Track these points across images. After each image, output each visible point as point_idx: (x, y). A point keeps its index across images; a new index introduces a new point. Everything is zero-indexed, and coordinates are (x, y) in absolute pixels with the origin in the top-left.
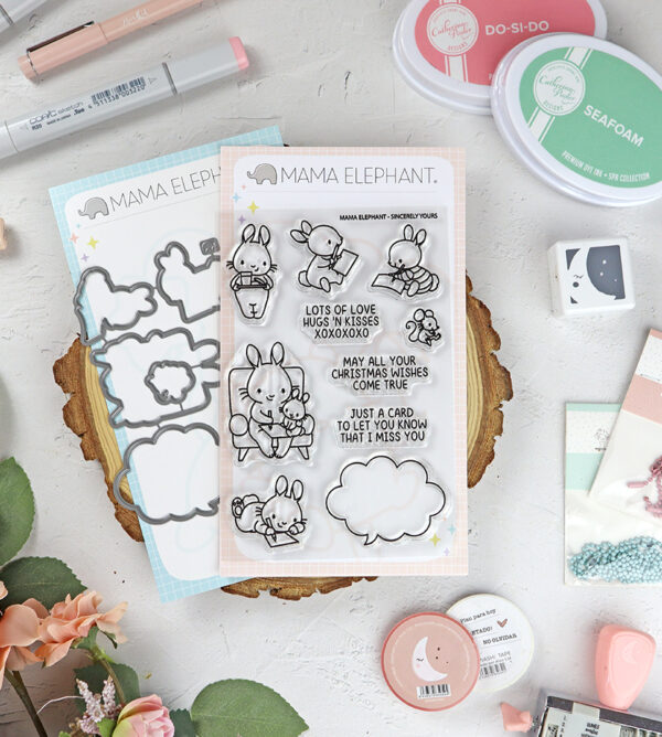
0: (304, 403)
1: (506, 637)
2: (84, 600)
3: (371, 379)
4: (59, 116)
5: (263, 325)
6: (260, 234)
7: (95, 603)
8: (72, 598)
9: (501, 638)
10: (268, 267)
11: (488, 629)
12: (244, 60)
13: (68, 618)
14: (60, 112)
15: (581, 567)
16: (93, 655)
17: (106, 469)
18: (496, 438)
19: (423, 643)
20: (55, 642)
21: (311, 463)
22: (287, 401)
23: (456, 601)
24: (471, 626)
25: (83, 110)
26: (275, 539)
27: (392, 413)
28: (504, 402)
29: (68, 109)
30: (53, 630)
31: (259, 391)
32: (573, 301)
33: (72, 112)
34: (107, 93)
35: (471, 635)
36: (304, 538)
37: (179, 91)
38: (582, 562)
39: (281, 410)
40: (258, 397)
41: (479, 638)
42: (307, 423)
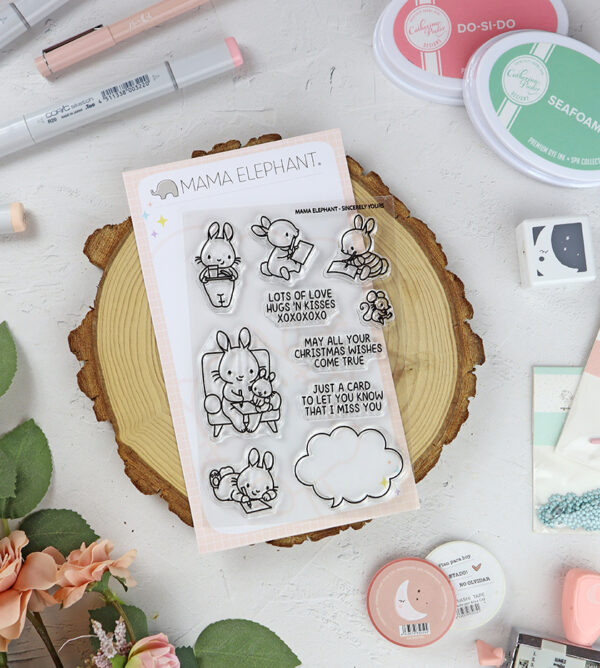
0: (271, 381)
1: (480, 581)
2: (97, 547)
3: (330, 357)
4: (72, 110)
5: (231, 312)
6: (224, 231)
7: (107, 551)
8: (87, 546)
9: (475, 581)
10: (232, 260)
11: (464, 573)
12: (238, 58)
13: (83, 564)
14: (73, 107)
15: (549, 516)
16: (106, 597)
17: (116, 429)
18: (470, 399)
19: (404, 586)
20: (72, 586)
21: (279, 436)
22: (255, 381)
23: (435, 548)
24: (448, 570)
25: (93, 105)
26: (250, 506)
27: (351, 387)
28: (477, 366)
29: (80, 104)
30: (70, 574)
31: (230, 373)
32: (539, 274)
33: (84, 107)
34: (115, 89)
35: (448, 578)
36: (276, 504)
37: (180, 87)
38: (549, 511)
39: (250, 388)
40: (229, 378)
41: (456, 581)
42: (275, 400)
